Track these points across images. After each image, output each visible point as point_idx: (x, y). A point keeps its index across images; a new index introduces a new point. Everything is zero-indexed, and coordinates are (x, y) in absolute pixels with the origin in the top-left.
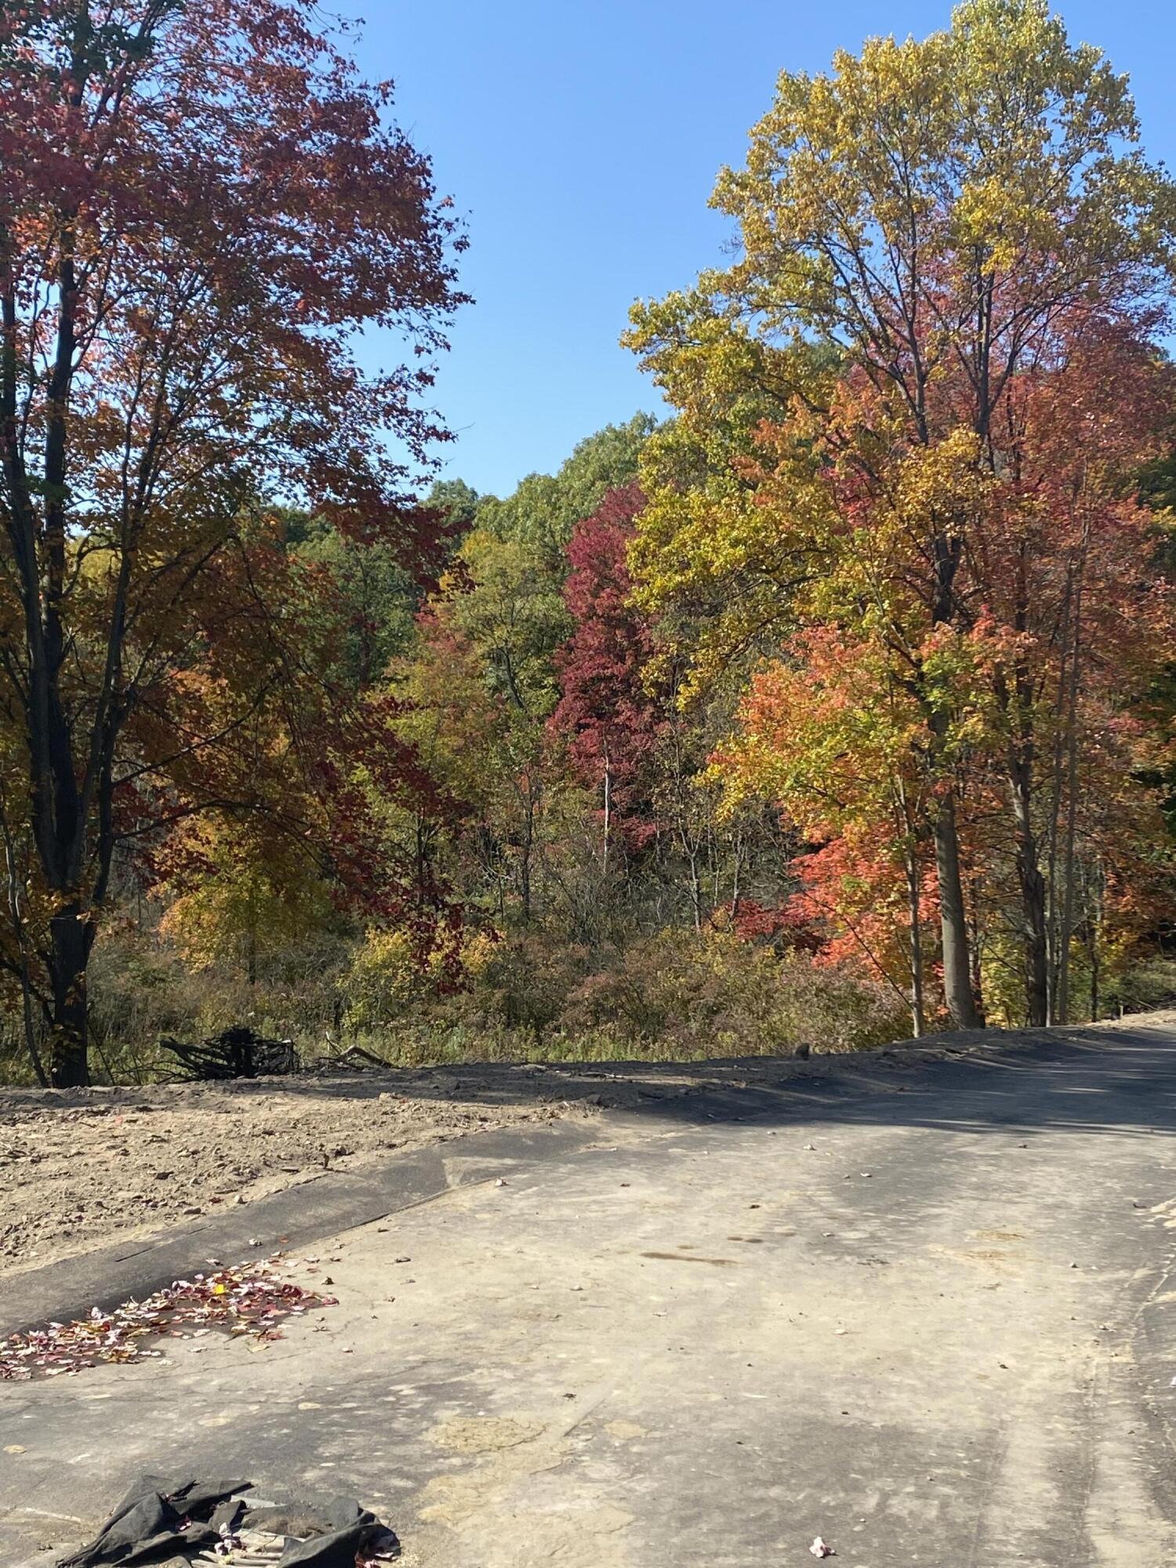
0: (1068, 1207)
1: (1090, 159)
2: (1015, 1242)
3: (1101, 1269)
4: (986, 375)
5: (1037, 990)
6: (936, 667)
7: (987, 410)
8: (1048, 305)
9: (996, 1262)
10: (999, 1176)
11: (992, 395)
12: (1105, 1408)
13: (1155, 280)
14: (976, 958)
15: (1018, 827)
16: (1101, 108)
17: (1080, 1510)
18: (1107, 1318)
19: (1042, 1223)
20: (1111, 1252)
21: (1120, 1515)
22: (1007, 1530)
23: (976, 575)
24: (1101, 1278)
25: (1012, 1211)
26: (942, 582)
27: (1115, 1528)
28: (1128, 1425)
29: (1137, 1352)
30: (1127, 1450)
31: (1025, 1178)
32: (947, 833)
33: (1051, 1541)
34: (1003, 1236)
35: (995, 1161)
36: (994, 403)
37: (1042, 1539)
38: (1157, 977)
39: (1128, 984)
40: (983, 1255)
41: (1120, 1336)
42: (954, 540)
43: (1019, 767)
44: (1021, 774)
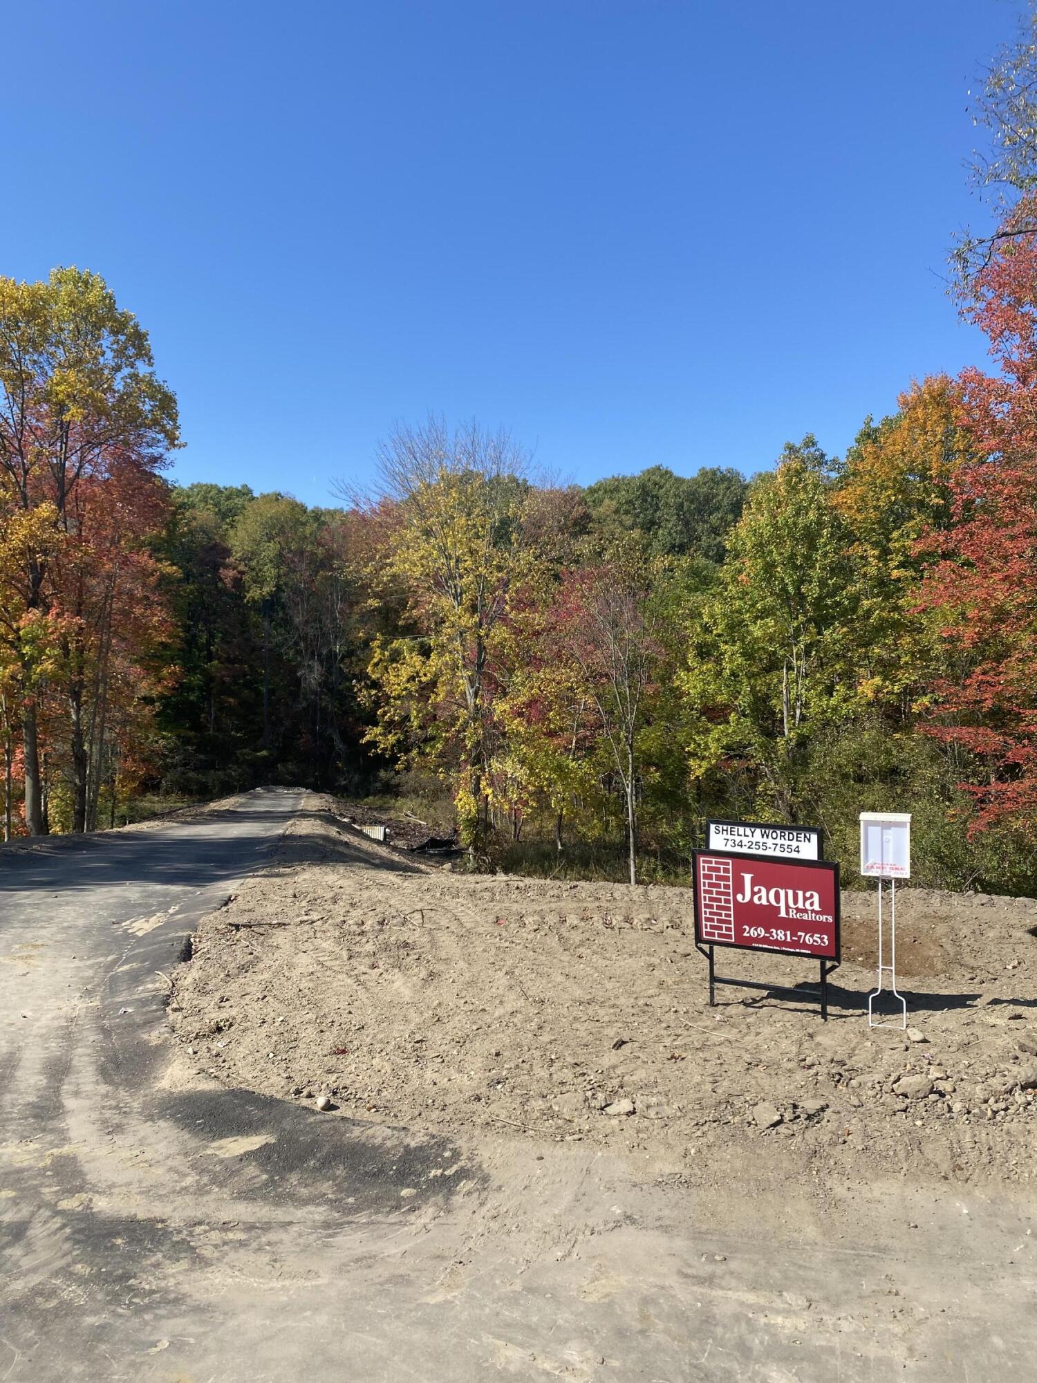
0: (76, 927)
1: (126, 371)
2: (41, 949)
3: (89, 958)
4: (64, 476)
5: (80, 814)
6: (27, 633)
7: (64, 495)
8: (101, 444)
9: (29, 961)
10: (38, 914)
11: (66, 488)
12: (80, 1032)
13: (159, 441)
14: (45, 797)
15: (73, 724)
16: (133, 346)
17: (58, 1087)
18: (89, 983)
19: (59, 937)
20: (96, 949)
21: (81, 1086)
22: (13, 1105)
23: (53, 584)
24: (88, 963)
25: (43, 932)
26: (33, 586)
27: (76, 1094)
28: (92, 1038)
29: (103, 999)
30: (89, 1051)
31: (52, 914)
32: (31, 727)
33: (39, 1107)
34: (35, 946)
35: (37, 906)
36: (67, 492)
37: (33, 1107)
38: (148, 805)
39: (132, 809)
40: (22, 958)
41: (94, 992)
42: (42, 564)
43: (75, 692)
44: (76, 696)
